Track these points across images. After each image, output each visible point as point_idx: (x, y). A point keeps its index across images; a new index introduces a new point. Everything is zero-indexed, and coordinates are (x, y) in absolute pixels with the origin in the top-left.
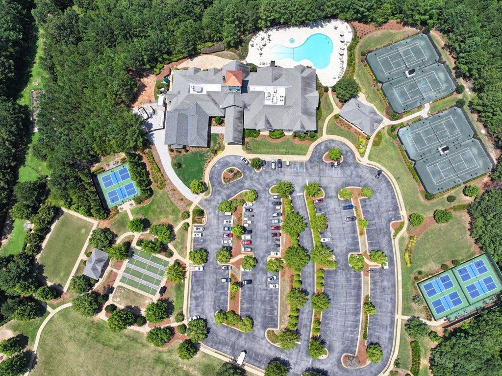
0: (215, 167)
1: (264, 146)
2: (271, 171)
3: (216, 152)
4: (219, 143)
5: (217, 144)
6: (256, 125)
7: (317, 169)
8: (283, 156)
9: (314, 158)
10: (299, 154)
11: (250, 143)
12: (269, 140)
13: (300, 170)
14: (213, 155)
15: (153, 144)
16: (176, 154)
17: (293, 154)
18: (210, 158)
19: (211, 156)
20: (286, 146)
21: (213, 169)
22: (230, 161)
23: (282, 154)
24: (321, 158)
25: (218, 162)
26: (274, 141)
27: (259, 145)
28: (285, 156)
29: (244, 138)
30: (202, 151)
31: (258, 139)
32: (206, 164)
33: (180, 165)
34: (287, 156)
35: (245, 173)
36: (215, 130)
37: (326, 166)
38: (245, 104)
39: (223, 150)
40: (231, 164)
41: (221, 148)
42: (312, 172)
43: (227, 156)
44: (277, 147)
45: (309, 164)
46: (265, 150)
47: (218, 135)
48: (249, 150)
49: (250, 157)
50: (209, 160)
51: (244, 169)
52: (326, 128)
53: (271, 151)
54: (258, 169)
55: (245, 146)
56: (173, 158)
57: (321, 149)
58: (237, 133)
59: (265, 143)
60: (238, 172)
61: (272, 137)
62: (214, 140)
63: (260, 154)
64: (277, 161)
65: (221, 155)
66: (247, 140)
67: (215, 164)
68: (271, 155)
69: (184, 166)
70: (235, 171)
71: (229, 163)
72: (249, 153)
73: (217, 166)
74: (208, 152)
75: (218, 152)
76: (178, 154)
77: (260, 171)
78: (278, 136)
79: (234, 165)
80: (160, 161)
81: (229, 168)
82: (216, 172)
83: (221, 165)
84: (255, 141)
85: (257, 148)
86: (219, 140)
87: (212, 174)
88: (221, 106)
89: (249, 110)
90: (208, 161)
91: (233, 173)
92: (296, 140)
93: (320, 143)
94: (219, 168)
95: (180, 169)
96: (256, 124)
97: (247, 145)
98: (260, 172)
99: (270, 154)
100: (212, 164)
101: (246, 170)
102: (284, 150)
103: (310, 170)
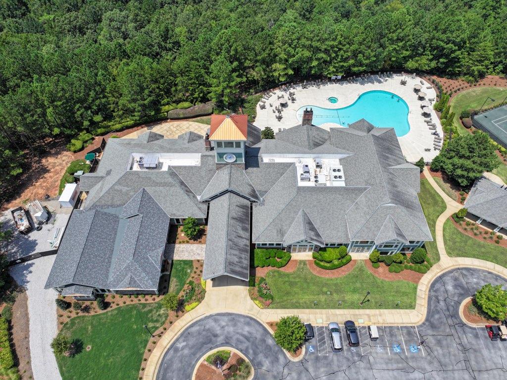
0: (176, 350)
1: (305, 285)
2: (332, 356)
3: (180, 307)
4: (191, 283)
5: (186, 286)
6: (283, 235)
7: (454, 348)
8: (357, 311)
9: (437, 316)
10: (397, 306)
11: (268, 280)
12: (316, 272)
13: (409, 350)
14: (172, 314)
15: (22, 290)
16: (73, 315)
17: (380, 306)
18: (164, 323)
19: (167, 316)
20: (358, 285)
21: (168, 357)
22: (218, 331)
23: (352, 306)
24: (455, 315)
25: (186, 334)
26: (328, 276)
27: (292, 284)
28: (361, 311)
29: (252, 267)
30: (144, 305)
31: (287, 270)
32: (152, 339)
33: (77, 347)
34: (368, 311)
35: (259, 365)
36: (184, 251)
37: (476, 336)
38: (254, 191)
39: (200, 300)
40: (220, 339)
41: (196, 294)
42: (444, 355)
43: (211, 316)
44: (338, 289)
45: (430, 332)
46: (307, 298)
47: (189, 263)
48: (266, 298)
49: (272, 316)
50: (161, 329)
51: (255, 354)
52: (442, 243)
53: (323, 298)
54: (296, 351)
55: (256, 288)
56: (63, 326)
57: (446, 291)
58: (237, 252)
59: (305, 279)
60: (241, 361)
61: (322, 263)
62: (178, 277)
63: (297, 307)
64: (342, 326)
65: (194, 313)
66: (260, 273)
67: (177, 340)
68: (324, 311)
69: (88, 348)
70: (232, 361)
71: (216, 336)
72: (267, 306)
73: (180, 345)
74: (160, 306)
75: (187, 308)
76: (81, 314)
77: (301, 357)
78: (336, 262)
79: (227, 343)
80: (27, 337)
81: (215, 351)
82: (176, 365)
83: (192, 342)
84: (281, 275)
85: (288, 293)
86: (193, 275)
87: (166, 370)
88: (199, 198)
89: (263, 204)
90: (157, 333)
91: (225, 367)
92: (381, 270)
93: (441, 277)
94: (186, 351)
95: (77, 356)
96: (282, 233)
97: (263, 284)
98: (301, 362)
99: (323, 308)
100: (167, 340)
101: (261, 357)
102: (356, 297)
103: (439, 351)
